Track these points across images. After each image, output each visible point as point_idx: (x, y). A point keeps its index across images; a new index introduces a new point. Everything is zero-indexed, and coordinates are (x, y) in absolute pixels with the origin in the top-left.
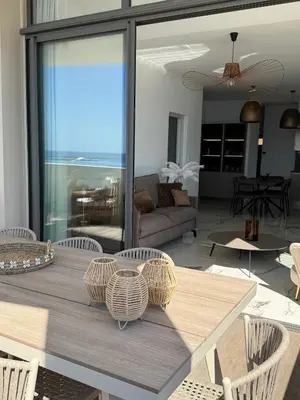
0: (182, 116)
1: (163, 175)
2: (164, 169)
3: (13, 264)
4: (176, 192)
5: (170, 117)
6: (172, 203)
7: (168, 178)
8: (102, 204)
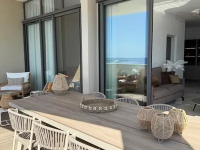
0: (174, 36)
1: (164, 67)
2: (164, 64)
3: (100, 108)
4: (172, 76)
5: (167, 37)
6: (170, 82)
7: (167, 69)
8: (131, 83)
